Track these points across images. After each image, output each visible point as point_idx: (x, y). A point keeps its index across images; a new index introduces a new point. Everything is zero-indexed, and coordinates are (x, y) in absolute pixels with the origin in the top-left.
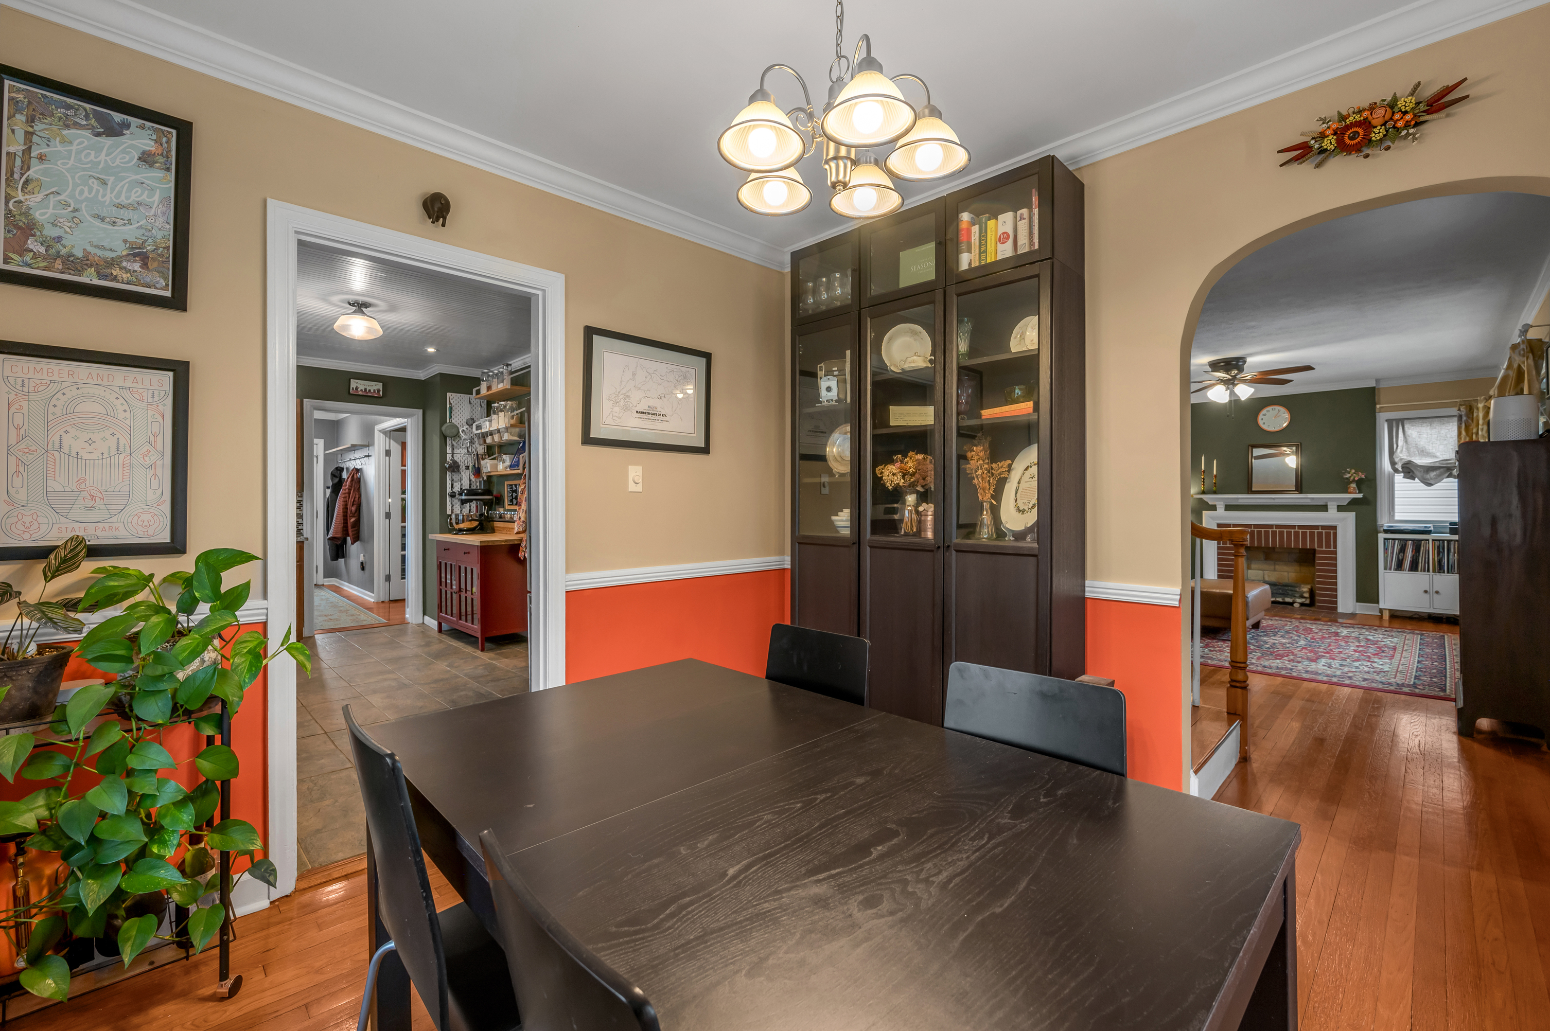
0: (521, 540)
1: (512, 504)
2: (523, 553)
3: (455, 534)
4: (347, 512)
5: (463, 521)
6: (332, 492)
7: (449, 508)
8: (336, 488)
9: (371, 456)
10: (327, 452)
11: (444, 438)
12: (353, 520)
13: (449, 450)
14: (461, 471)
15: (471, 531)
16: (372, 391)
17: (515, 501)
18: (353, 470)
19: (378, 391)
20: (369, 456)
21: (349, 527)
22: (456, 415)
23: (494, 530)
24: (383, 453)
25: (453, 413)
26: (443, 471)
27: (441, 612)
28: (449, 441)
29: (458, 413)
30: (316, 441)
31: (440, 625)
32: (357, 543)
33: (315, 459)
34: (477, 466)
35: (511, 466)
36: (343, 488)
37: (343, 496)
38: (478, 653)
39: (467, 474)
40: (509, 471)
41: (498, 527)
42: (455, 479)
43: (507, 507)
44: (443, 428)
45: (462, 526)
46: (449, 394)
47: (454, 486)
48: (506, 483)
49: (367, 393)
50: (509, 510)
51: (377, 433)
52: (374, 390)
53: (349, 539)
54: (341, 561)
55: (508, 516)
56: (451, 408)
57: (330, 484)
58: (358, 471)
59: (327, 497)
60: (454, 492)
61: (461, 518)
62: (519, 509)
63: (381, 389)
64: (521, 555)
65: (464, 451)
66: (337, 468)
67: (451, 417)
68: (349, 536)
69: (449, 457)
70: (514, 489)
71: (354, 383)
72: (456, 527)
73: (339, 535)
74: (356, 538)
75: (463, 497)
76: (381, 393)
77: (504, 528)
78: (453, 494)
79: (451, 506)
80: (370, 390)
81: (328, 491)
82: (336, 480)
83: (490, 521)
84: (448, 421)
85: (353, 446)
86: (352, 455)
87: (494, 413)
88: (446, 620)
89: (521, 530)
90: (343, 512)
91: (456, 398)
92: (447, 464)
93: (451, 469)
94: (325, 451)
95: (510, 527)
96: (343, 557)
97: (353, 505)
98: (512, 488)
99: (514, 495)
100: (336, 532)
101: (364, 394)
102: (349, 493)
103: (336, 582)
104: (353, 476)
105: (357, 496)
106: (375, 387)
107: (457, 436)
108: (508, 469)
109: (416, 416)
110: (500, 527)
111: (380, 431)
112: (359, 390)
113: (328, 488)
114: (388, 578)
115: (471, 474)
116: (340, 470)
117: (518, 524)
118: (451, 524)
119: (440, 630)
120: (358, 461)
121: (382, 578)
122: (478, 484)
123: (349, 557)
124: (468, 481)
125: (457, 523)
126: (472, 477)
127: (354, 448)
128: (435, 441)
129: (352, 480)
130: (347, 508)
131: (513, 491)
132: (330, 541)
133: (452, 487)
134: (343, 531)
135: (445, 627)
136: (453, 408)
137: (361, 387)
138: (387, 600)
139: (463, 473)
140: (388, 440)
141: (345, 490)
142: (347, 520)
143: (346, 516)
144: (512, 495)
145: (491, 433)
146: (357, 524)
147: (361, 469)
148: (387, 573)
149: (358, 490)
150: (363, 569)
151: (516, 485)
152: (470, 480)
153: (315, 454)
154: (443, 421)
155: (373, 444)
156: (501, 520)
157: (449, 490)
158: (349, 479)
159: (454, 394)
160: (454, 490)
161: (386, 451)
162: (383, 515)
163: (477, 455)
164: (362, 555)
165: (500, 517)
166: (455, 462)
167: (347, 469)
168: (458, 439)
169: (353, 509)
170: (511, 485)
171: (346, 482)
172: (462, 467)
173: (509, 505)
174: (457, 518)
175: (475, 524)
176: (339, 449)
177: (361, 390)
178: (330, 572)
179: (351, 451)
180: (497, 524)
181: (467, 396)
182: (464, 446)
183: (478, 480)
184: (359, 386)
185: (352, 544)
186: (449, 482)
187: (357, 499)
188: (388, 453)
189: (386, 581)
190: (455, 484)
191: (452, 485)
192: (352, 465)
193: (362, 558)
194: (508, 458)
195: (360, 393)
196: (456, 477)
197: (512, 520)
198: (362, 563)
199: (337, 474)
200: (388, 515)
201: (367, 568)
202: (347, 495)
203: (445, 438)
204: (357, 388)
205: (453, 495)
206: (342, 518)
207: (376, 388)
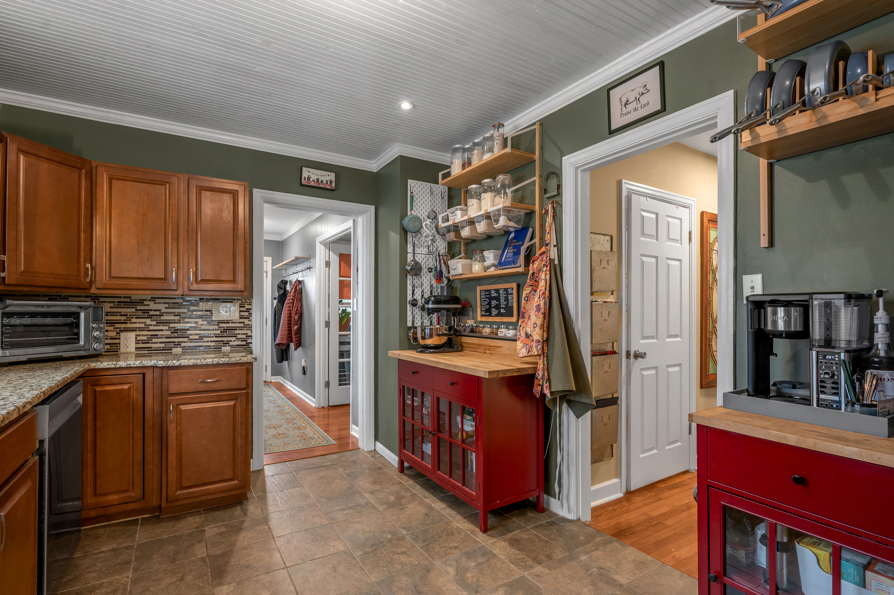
0: (535, 369)
1: (490, 315)
2: (539, 388)
3: (421, 352)
4: (291, 321)
5: (431, 336)
6: (278, 302)
7: (409, 318)
8: (282, 298)
9: (312, 268)
10: (274, 268)
11: (405, 232)
12: (296, 327)
13: (410, 249)
14: (422, 274)
15: (437, 349)
16: (325, 182)
17: (494, 312)
18: (295, 282)
19: (331, 182)
20: (309, 268)
21: (293, 334)
22: (417, 207)
23: (462, 346)
24: (323, 264)
25: (414, 204)
26: (404, 274)
27: (404, 448)
28: (409, 239)
29: (419, 204)
30: (265, 258)
31: (401, 463)
32: (300, 349)
33: (265, 274)
34: (438, 269)
35: (500, 264)
36: (288, 298)
37: (288, 305)
38: (481, 538)
39: (428, 278)
40: (492, 271)
41: (468, 343)
42: (416, 285)
43: (479, 319)
44: (406, 221)
45: (429, 342)
46: (410, 181)
47: (415, 292)
48: (479, 288)
49: (319, 184)
50: (481, 322)
51: (318, 245)
52: (327, 181)
53: (292, 345)
54: (285, 363)
55: (487, 331)
56: (412, 197)
57: (277, 295)
58: (300, 282)
59: (274, 306)
60: (416, 300)
61: (427, 331)
62: (522, 322)
63: (334, 180)
64: (537, 390)
65: (425, 251)
66: (282, 281)
67: (412, 209)
68: (292, 342)
69: (410, 257)
70: (494, 294)
71: (306, 172)
72: (422, 342)
73: (284, 342)
74: (299, 345)
75: (430, 306)
76: (333, 185)
77: (480, 345)
78: (415, 302)
79: (411, 316)
80: (322, 181)
81: (275, 302)
82: (282, 292)
83: (458, 336)
84: (409, 213)
85: (297, 259)
86: (294, 269)
87: (472, 197)
88: (410, 460)
89: (536, 353)
90: (288, 320)
91: (417, 186)
92: (408, 266)
93: (414, 272)
94: (272, 266)
95: (492, 344)
96: (287, 359)
97: (296, 314)
98: (490, 294)
99: (494, 303)
100: (282, 339)
101: (317, 185)
102: (293, 303)
103: (281, 379)
104: (296, 287)
105: (299, 306)
106: (328, 177)
107: (418, 232)
108: (493, 269)
109: (369, 213)
110: (473, 344)
111: (321, 243)
112: (311, 180)
113: (275, 299)
114: (327, 384)
115: (432, 278)
116: (285, 283)
117: (525, 345)
118: (415, 339)
119: (402, 469)
120: (300, 274)
121: (323, 384)
122: (439, 290)
123: (292, 360)
124: (429, 286)
125: (423, 338)
126: (434, 281)
127: (297, 261)
128: (394, 237)
129: (295, 291)
130: (291, 317)
131: (491, 299)
132: (276, 346)
133: (413, 294)
134: (288, 337)
135: (406, 464)
136: (415, 199)
137: (314, 177)
138: (326, 406)
139: (423, 277)
140: (327, 251)
141: (290, 300)
142: (291, 327)
143: (290, 324)
144: (490, 304)
145: (471, 222)
146: (299, 331)
147: (303, 281)
148: (327, 380)
149: (300, 300)
150: (304, 373)
151: (497, 291)
152: (432, 286)
153: (265, 270)
154: (404, 214)
155: (314, 256)
156: (471, 334)
157: (409, 298)
158: (293, 290)
159: (415, 182)
160: (415, 297)
161: (326, 262)
162: (323, 324)
163: (439, 255)
164: (303, 360)
165: (472, 331)
166: (417, 263)
167: (290, 282)
168: (419, 236)
169: (296, 317)
170: (489, 291)
171: (290, 293)
172: (425, 270)
173: (482, 316)
174: (423, 330)
175: (444, 339)
176: (284, 263)
177: (314, 181)
178: (276, 372)
179: (294, 265)
180: (464, 340)
181: (429, 184)
182: (425, 245)
183: (439, 286)
184: (311, 175)
185: (295, 349)
186: (409, 288)
187: (299, 309)
188: (328, 264)
189: (326, 387)
190: (416, 290)
191: (413, 290)
192: (293, 278)
193: (303, 363)
194: (492, 254)
195: (312, 184)
196: (417, 282)
197: (496, 336)
198: (304, 368)
199: (282, 287)
200: (327, 324)
201: (308, 372)
202: (291, 305)
203: (407, 232)
204: (309, 178)
205: (414, 304)
206: (287, 326)
207: (328, 179)
